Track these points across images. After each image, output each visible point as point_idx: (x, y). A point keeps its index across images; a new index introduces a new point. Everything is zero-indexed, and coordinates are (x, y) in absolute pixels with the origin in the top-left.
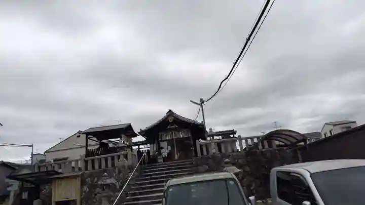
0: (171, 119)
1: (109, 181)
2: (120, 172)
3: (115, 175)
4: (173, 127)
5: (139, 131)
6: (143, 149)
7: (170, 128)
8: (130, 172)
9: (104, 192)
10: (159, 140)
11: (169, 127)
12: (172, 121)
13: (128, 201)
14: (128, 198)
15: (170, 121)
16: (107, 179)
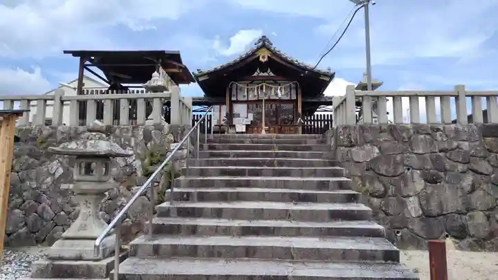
0: (264, 57)
1: (103, 146)
2: (148, 137)
3: (136, 144)
4: (266, 74)
5: (197, 72)
6: (199, 113)
7: (258, 76)
8: (175, 142)
9: (88, 178)
10: (234, 99)
11: (255, 74)
12: (266, 59)
13: (166, 213)
14: (165, 205)
15: (261, 59)
16: (100, 138)
